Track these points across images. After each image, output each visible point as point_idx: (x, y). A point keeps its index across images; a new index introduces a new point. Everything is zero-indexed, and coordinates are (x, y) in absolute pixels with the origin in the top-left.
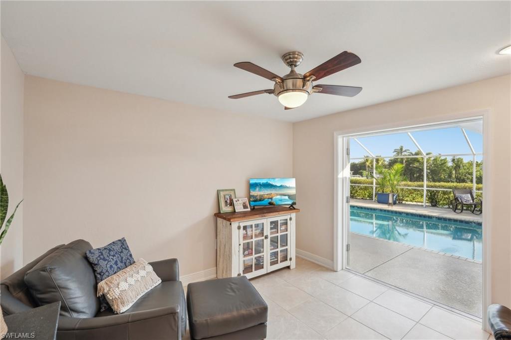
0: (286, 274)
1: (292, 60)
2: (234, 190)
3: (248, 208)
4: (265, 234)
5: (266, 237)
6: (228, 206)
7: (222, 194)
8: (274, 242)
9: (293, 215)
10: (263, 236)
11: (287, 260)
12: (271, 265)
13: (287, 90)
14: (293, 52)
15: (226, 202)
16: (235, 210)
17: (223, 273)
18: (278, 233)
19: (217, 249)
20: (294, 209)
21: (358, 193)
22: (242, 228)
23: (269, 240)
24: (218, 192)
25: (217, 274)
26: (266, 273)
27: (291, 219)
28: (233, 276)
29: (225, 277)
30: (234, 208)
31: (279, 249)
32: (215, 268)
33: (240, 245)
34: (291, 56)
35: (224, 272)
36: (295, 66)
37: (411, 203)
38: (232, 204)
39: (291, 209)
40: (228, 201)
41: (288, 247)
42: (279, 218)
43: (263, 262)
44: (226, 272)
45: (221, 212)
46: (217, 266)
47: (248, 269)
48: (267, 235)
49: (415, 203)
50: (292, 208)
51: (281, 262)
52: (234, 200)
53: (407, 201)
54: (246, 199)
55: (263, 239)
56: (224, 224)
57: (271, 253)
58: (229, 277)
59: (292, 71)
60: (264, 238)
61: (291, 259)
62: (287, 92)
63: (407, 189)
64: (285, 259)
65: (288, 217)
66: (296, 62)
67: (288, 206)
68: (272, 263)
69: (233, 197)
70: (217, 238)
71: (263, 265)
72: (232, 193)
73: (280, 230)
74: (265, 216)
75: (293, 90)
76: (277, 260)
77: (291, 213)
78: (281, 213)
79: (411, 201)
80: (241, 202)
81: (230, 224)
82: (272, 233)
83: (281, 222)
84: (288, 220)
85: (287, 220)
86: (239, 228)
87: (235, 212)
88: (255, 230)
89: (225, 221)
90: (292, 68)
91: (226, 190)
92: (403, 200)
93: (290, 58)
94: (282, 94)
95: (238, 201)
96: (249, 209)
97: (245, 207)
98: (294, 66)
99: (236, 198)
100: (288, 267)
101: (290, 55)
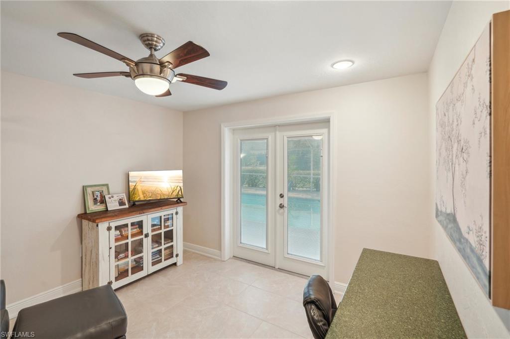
0: (171, 271)
1: (150, 42)
2: (107, 185)
3: (125, 205)
4: (145, 232)
5: (147, 236)
6: (99, 204)
7: (89, 190)
8: (156, 240)
9: (180, 209)
10: (142, 234)
11: (172, 257)
12: (152, 265)
13: (143, 75)
14: (152, 34)
15: (95, 199)
16: (107, 208)
17: (89, 284)
18: (161, 229)
19: (82, 257)
20: (181, 202)
21: (260, 182)
22: (113, 229)
23: (150, 238)
24: (84, 189)
25: (82, 286)
26: (146, 275)
27: (177, 213)
28: (100, 285)
29: (91, 287)
30: (106, 206)
31: (163, 247)
32: (81, 279)
33: (110, 248)
34: (150, 38)
35: (91, 283)
36: (155, 50)
37: (301, 189)
38: (103, 201)
39: (178, 203)
40: (99, 199)
41: (174, 243)
42: (163, 213)
43: (142, 264)
44: (93, 282)
45: (88, 212)
46: (82, 277)
47: (122, 274)
48: (148, 234)
49: (305, 189)
50: (178, 201)
51: (165, 260)
52: (107, 197)
53: (299, 187)
54: (124, 194)
55: (142, 238)
56: (90, 227)
57: (152, 253)
58: (96, 287)
59: (151, 55)
60: (143, 236)
61: (177, 255)
62: (144, 77)
63: (299, 177)
64: (171, 256)
65: (174, 211)
66: (156, 46)
67: (175, 200)
68: (154, 264)
69: (105, 193)
70: (82, 244)
71: (143, 266)
72: (104, 189)
73: (165, 226)
74: (144, 213)
75: (151, 76)
76: (161, 259)
77: (177, 207)
78: (164, 207)
79: (302, 187)
80: (116, 198)
81: (97, 226)
82: (153, 231)
83: (165, 217)
84: (174, 215)
85: (172, 214)
86: (109, 229)
87: (107, 210)
88: (132, 229)
89: (91, 223)
90: (151, 52)
91: (95, 186)
92: (296, 186)
93: (148, 40)
94: (138, 78)
95: (113, 197)
96: (127, 206)
97: (121, 203)
98: (153, 50)
99: (109, 194)
100: (175, 264)
101: (147, 36)
